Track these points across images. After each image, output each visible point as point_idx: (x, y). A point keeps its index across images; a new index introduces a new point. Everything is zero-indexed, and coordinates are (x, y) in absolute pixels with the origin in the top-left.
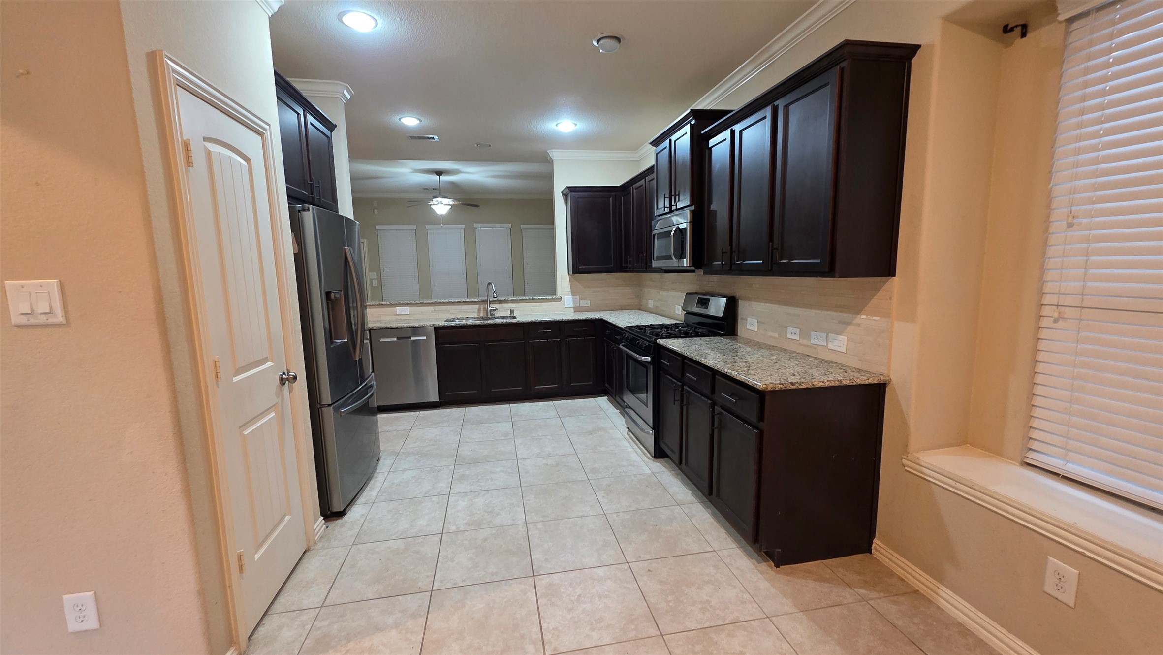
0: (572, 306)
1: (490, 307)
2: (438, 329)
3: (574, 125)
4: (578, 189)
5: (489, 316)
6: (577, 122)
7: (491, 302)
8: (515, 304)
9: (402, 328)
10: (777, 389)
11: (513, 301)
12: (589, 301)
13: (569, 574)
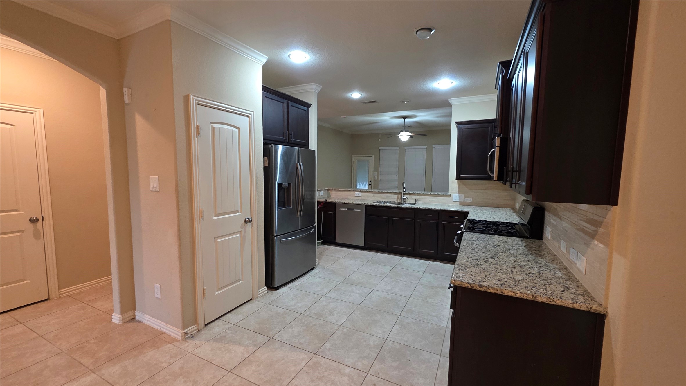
0: (458, 201)
1: (403, 196)
2: (367, 206)
3: (451, 83)
4: (463, 123)
5: (402, 202)
6: (452, 81)
7: (404, 194)
8: (419, 196)
9: (350, 204)
10: (464, 286)
11: (418, 194)
12: (471, 199)
13: (331, 362)
